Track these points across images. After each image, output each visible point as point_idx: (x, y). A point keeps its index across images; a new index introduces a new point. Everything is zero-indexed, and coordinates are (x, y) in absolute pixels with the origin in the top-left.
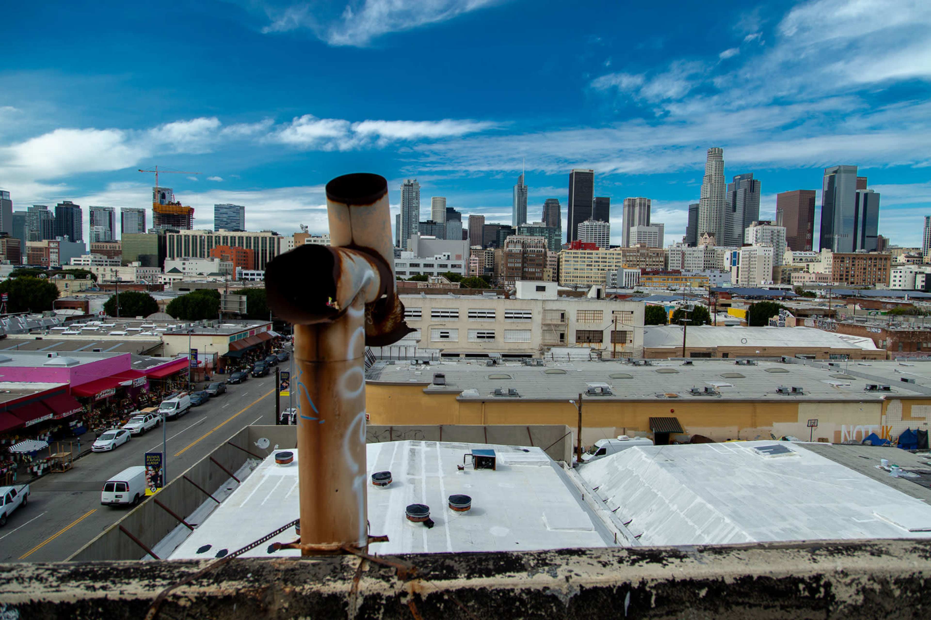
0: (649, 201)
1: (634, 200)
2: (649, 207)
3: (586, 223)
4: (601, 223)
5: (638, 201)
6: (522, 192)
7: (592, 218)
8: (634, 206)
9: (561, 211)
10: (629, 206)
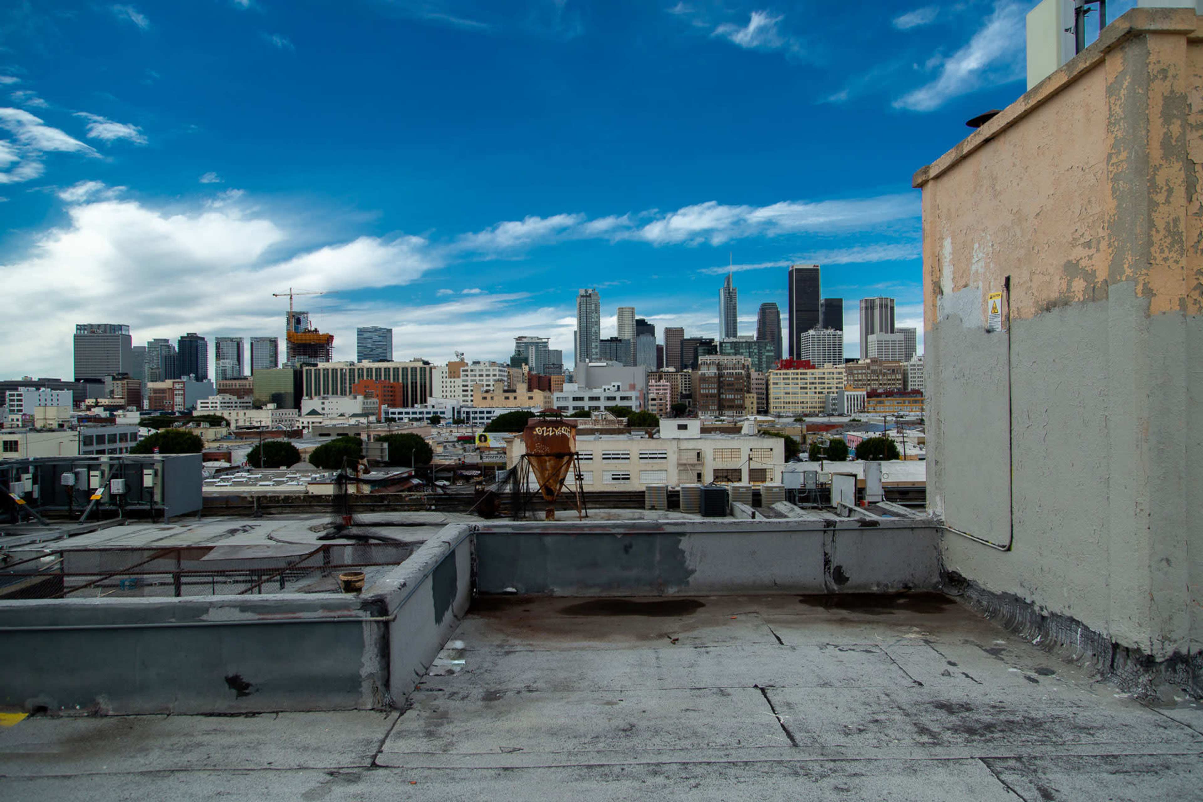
0: (892, 301)
1: (873, 301)
2: (892, 309)
3: (811, 332)
4: (831, 331)
5: (877, 302)
6: (730, 297)
7: (820, 325)
8: (872, 308)
9: (781, 316)
10: (866, 308)
